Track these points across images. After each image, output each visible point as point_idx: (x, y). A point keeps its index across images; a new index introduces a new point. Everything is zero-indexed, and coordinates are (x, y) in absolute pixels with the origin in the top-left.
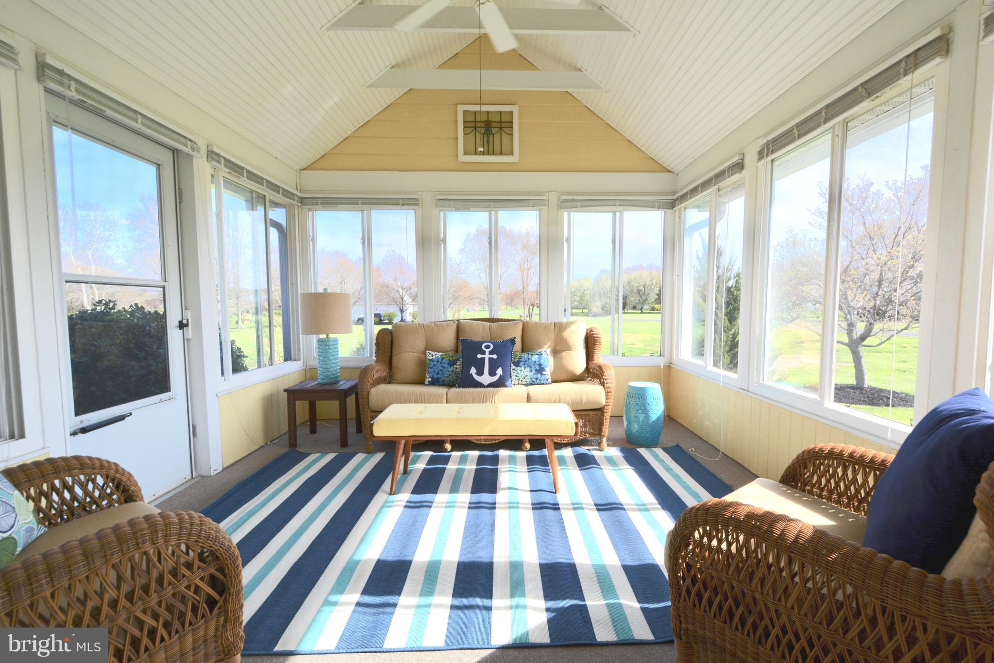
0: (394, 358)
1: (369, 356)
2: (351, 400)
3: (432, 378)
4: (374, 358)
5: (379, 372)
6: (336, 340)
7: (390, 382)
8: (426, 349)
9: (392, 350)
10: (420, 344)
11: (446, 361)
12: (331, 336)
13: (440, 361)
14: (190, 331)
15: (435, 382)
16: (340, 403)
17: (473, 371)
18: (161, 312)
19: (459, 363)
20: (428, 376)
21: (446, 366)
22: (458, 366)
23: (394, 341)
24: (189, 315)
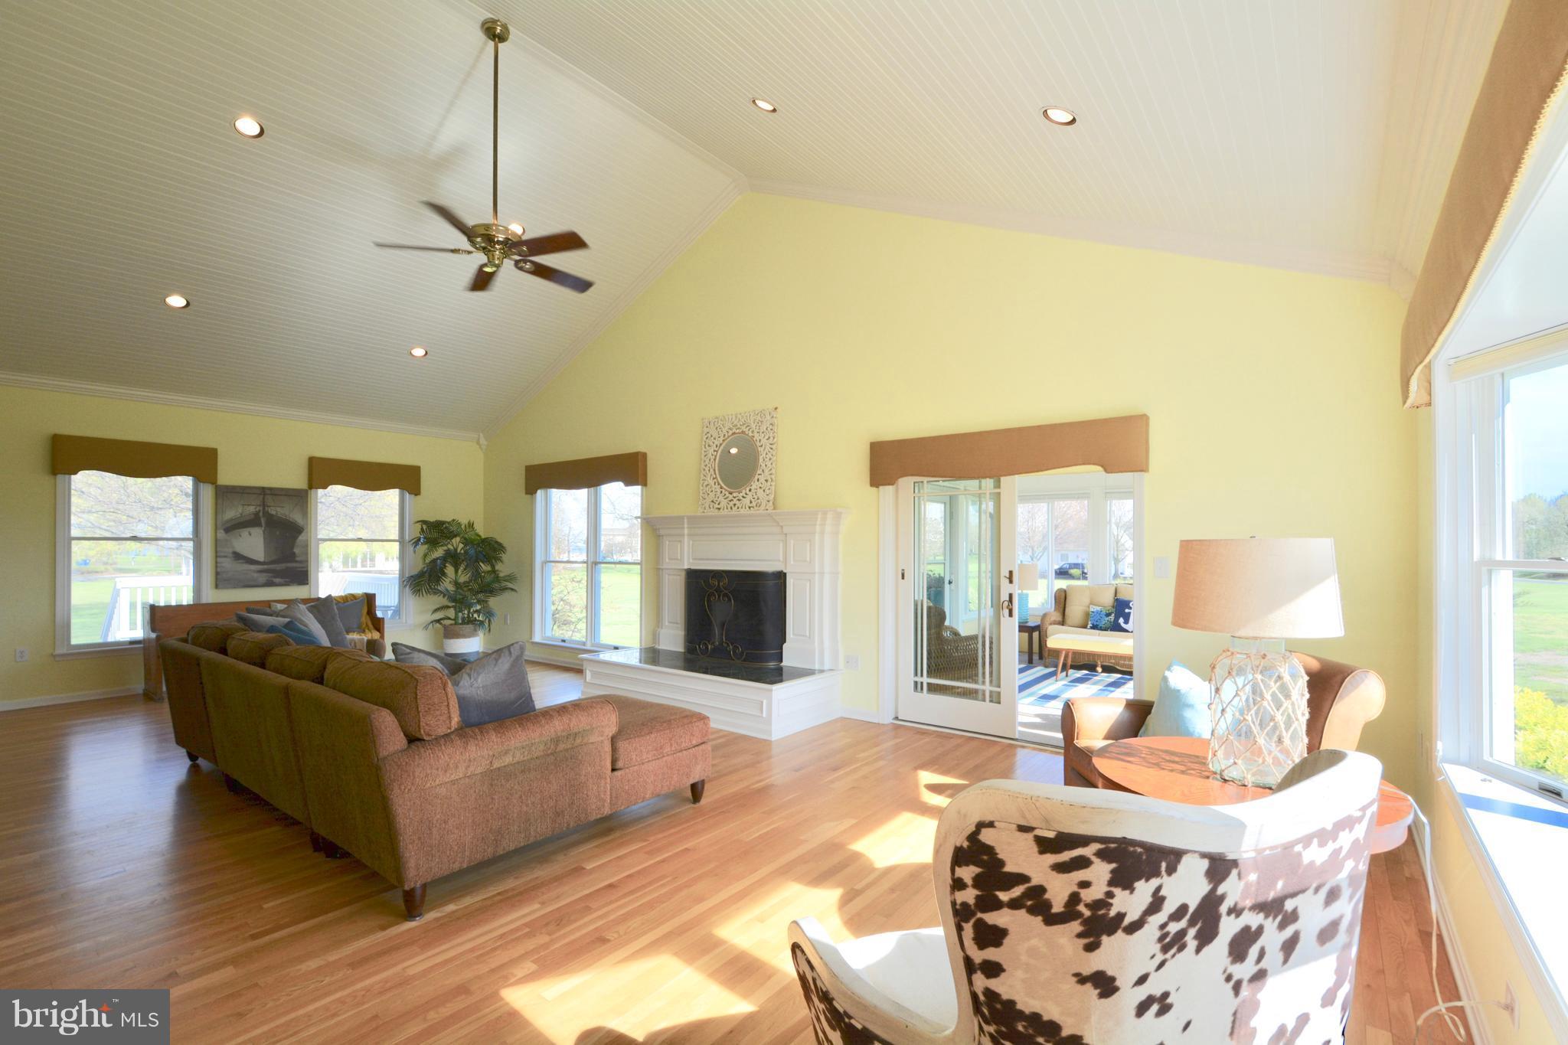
0: (1067, 610)
1: (1050, 607)
2: (1036, 635)
3: (1093, 624)
4: (1053, 609)
5: (1056, 616)
6: (1027, 595)
7: (1063, 625)
8: (1091, 604)
9: (1065, 604)
10: (1087, 601)
11: (1104, 612)
12: (1025, 592)
13: (1099, 613)
14: (953, 585)
15: (1094, 627)
16: (1029, 635)
17: (1121, 621)
18: (942, 575)
19: (1113, 615)
20: (1090, 623)
21: (1104, 616)
22: (1112, 617)
23: (1068, 598)
24: (953, 578)
